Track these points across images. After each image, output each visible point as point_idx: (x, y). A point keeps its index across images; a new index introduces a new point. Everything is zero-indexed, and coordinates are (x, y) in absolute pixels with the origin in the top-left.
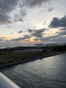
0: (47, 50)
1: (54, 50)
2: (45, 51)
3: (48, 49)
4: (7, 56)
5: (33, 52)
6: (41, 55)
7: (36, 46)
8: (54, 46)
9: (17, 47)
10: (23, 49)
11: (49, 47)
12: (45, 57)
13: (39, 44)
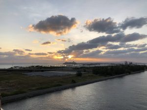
0: (83, 73)
1: (94, 73)
2: (79, 75)
3: (85, 71)
5: (60, 76)
6: (74, 82)
7: (66, 65)
8: (94, 67)
9: (33, 66)
10: (42, 71)
11: (87, 68)
12: (79, 85)
13: (70, 63)
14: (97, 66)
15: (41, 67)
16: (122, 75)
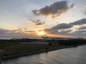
0: (53, 43)
1: (59, 44)
2: (50, 44)
4: (12, 48)
5: (39, 45)
6: (47, 48)
7: (42, 39)
8: (59, 40)
9: (24, 39)
11: (55, 41)
12: (50, 51)
14: (61, 39)
15: (28, 39)
16: (76, 45)
